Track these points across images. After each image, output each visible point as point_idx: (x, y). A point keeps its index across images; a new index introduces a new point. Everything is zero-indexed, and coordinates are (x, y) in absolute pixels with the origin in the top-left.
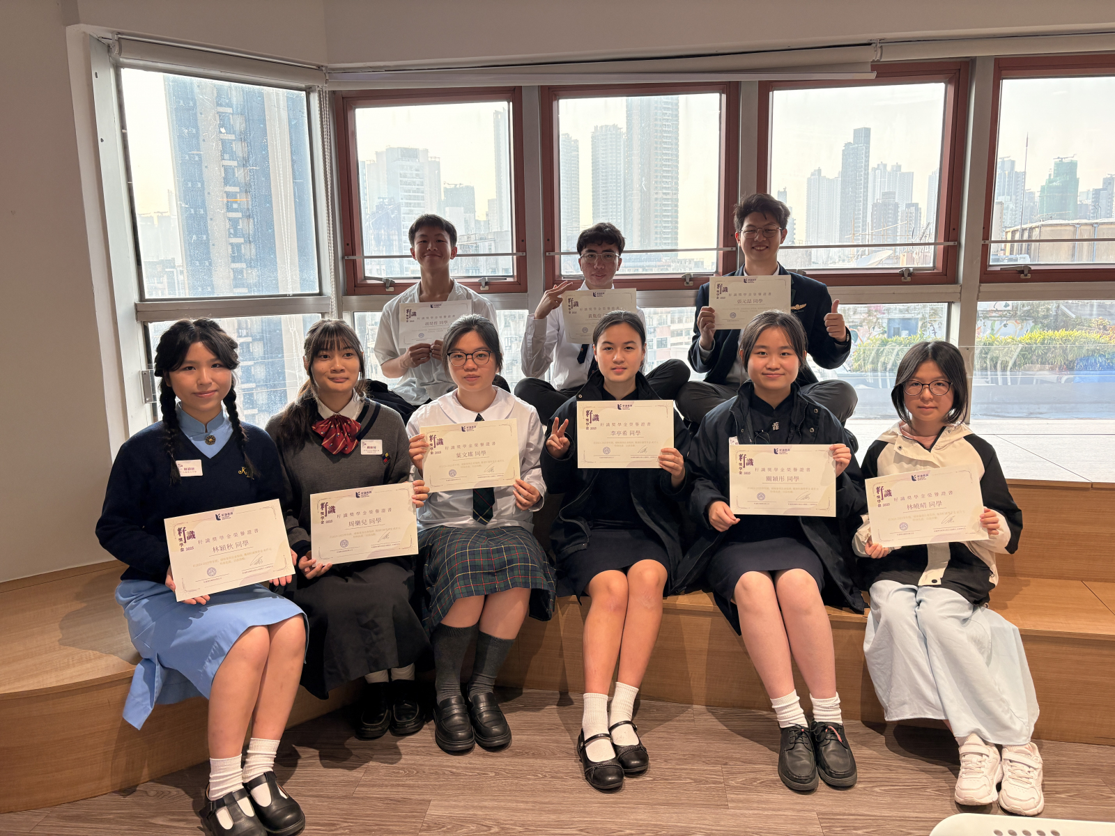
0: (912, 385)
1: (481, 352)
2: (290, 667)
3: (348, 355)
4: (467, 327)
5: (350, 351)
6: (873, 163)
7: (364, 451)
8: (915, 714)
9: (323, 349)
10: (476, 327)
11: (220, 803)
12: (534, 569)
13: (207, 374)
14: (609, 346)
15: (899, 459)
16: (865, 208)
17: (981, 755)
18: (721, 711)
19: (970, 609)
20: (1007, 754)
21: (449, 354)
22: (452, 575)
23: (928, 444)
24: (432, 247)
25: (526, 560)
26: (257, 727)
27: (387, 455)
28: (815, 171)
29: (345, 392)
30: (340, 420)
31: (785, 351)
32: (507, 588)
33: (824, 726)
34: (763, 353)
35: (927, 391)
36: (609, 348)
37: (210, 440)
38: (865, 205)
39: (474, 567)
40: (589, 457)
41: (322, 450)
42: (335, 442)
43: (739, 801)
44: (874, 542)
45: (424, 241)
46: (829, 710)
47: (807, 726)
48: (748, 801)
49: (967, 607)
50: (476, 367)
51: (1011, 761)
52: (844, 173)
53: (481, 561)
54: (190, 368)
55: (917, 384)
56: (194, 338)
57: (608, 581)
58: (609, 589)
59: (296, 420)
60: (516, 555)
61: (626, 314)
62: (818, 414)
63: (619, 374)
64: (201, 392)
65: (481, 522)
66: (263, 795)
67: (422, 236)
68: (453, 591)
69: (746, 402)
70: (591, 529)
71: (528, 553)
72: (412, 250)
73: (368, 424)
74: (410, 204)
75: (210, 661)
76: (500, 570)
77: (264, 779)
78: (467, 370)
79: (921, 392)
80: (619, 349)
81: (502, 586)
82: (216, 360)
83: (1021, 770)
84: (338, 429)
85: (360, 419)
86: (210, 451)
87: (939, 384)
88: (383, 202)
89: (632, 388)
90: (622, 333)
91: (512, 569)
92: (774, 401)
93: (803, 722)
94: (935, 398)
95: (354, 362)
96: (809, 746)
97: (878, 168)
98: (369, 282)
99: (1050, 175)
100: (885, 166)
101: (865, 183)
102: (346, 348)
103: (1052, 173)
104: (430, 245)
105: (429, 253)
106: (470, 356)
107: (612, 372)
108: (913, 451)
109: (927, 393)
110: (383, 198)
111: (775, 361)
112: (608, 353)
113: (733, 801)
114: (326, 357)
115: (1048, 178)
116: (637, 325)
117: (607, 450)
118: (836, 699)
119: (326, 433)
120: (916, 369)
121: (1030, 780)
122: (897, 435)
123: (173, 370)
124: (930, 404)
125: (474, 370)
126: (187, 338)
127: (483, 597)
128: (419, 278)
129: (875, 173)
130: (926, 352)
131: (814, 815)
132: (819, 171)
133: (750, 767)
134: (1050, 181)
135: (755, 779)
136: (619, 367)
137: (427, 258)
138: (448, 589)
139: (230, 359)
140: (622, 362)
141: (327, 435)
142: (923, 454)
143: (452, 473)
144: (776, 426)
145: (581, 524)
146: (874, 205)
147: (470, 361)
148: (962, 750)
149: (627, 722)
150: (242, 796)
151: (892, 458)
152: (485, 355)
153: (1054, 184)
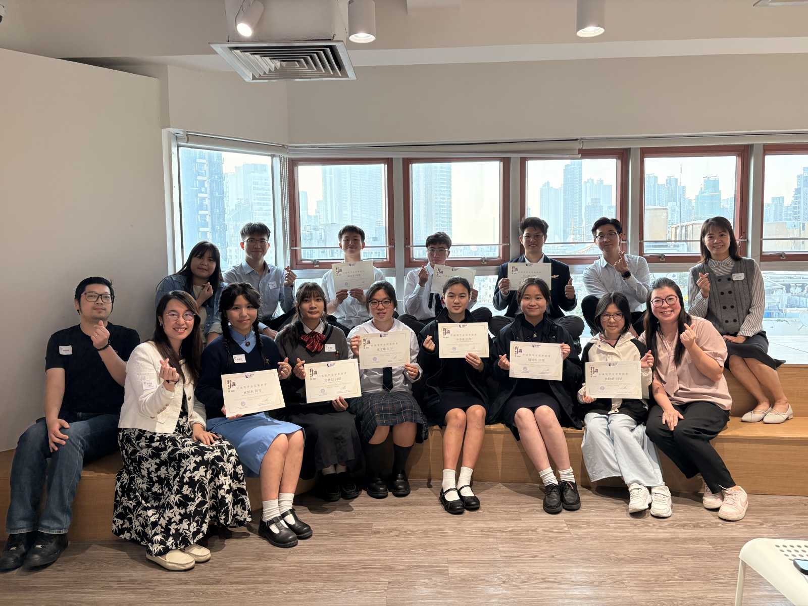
0: (605, 315)
1: (387, 300)
2: (297, 457)
3: (318, 300)
4: (379, 287)
5: (320, 298)
6: (584, 179)
7: (327, 350)
8: (607, 475)
9: (306, 297)
10: (383, 287)
11: (272, 522)
12: (416, 413)
13: (245, 311)
14: (452, 295)
15: (599, 352)
16: (580, 209)
17: (638, 489)
18: (513, 485)
19: (635, 424)
20: (653, 491)
21: (370, 302)
22: (373, 414)
23: (613, 344)
24: (351, 243)
25: (412, 408)
26: (284, 488)
27: (338, 352)
28: (545, 183)
29: (316, 319)
30: (314, 334)
31: (538, 297)
32: (403, 421)
33: (565, 482)
34: (528, 298)
35: (612, 319)
36: (452, 296)
37: (248, 344)
38: (580, 206)
39: (386, 411)
40: (445, 353)
41: (306, 350)
42: (313, 345)
43: (526, 518)
44: (587, 395)
45: (347, 240)
46: (568, 475)
47: (557, 484)
48: (531, 517)
49: (634, 423)
50: (384, 308)
51: (655, 493)
52: (565, 184)
53: (389, 408)
54: (236, 308)
55: (607, 315)
56: (239, 293)
57: (456, 415)
58: (457, 417)
59: (294, 333)
60: (407, 404)
61: (461, 279)
62: (557, 329)
63: (457, 310)
64: (241, 320)
65: (387, 390)
66: (291, 519)
67: (346, 237)
68: (375, 422)
69: (519, 323)
70: (442, 392)
71: (411, 403)
72: (340, 244)
73: (328, 337)
74: (260, 203)
75: (259, 454)
76: (399, 413)
77: (289, 512)
78: (379, 310)
79: (609, 319)
80: (457, 297)
81: (400, 420)
82: (249, 304)
83: (660, 497)
84: (314, 339)
85: (324, 333)
86: (248, 350)
87: (618, 315)
88: (240, 202)
89: (463, 317)
90: (458, 288)
91: (405, 412)
92: (534, 323)
93: (556, 482)
94: (616, 322)
95: (321, 304)
96: (558, 493)
97: (588, 182)
98: (304, 262)
99: (701, 188)
100: (593, 180)
101: (579, 192)
102: (317, 296)
103: (703, 187)
104: (350, 242)
105: (350, 246)
106: (380, 303)
107: (453, 308)
108: (607, 348)
109: (612, 320)
110: (241, 199)
111: (534, 302)
112: (452, 298)
113: (523, 518)
114: (307, 301)
115: (700, 190)
116: (466, 284)
117: (454, 349)
118: (571, 470)
119: (308, 341)
120: (606, 308)
121: (665, 501)
122: (598, 339)
123: (228, 309)
124: (614, 325)
125: (383, 309)
126: (236, 293)
127: (389, 427)
128: (343, 259)
129: (586, 185)
130: (611, 299)
131: (563, 521)
132: (548, 183)
133: (530, 505)
134: (701, 192)
135: (534, 509)
136: (457, 306)
137: (349, 249)
138: (372, 421)
139: (257, 304)
140: (459, 303)
141: (308, 342)
142: (611, 349)
143: (375, 359)
144: (535, 336)
145: (436, 389)
146: (587, 207)
147: (381, 305)
148: (630, 489)
149: (468, 486)
150: (281, 519)
151: (595, 351)
152: (388, 302)
153: (705, 194)
